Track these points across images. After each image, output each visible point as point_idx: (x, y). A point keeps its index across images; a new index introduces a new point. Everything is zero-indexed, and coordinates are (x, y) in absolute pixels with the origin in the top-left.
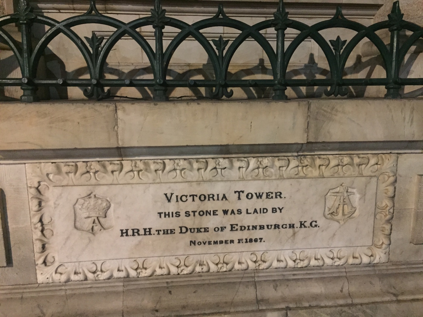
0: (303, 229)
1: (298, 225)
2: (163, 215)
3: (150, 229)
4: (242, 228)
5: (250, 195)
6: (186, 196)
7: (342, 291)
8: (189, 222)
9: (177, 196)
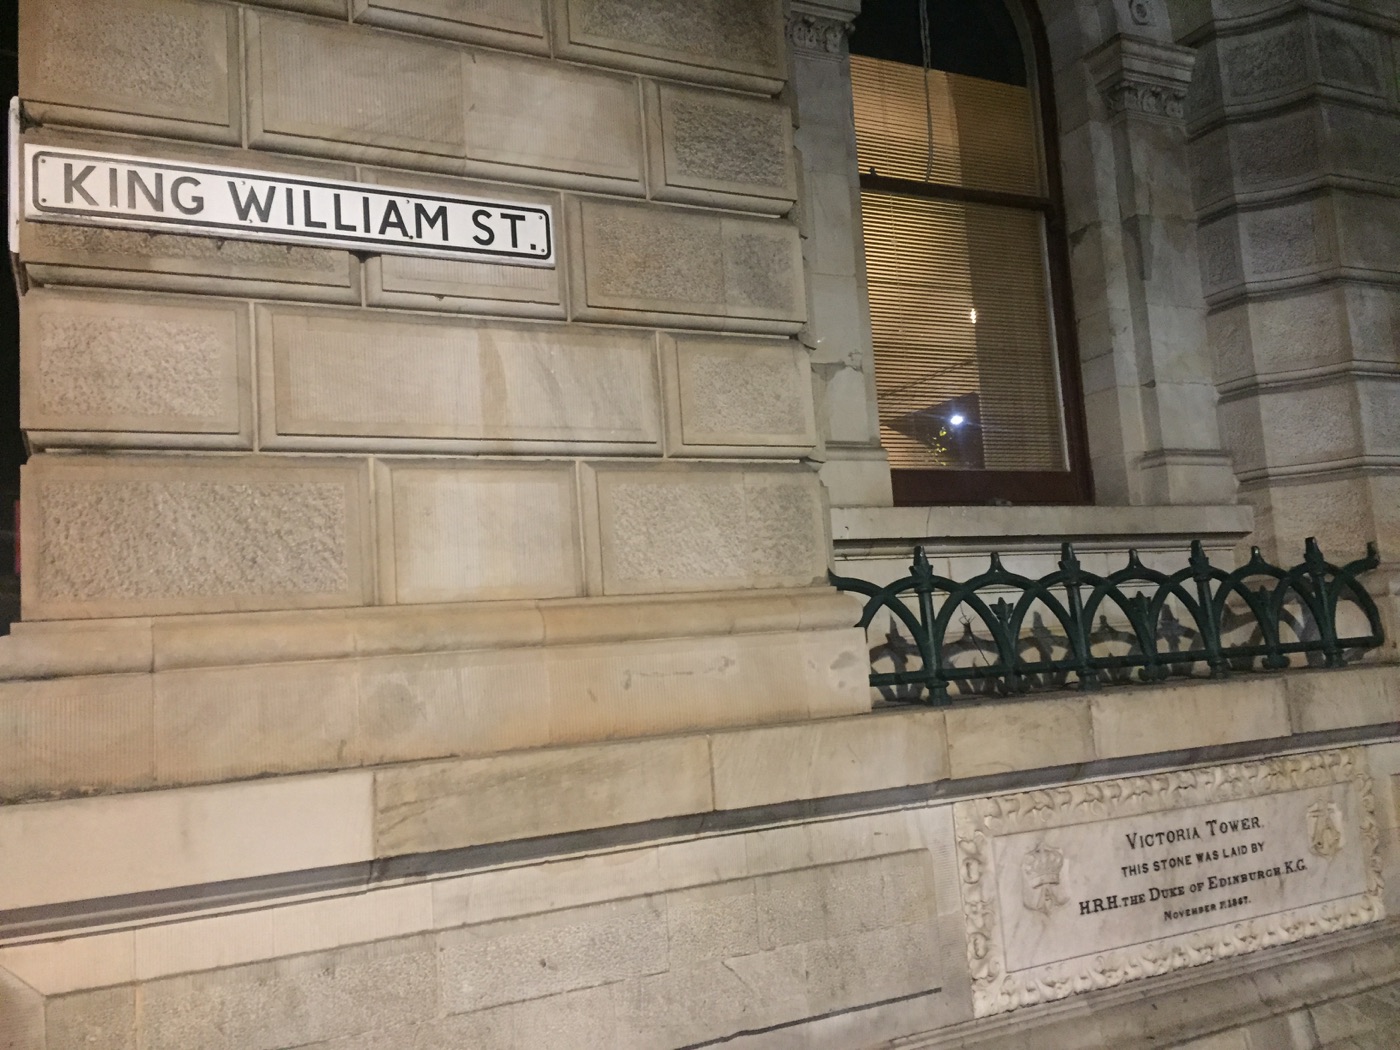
0: (1291, 874)
1: (1283, 869)
2: (1128, 871)
3: (1115, 897)
4: (1223, 882)
5: (1224, 826)
6: (1152, 836)
7: (1353, 971)
8: (1160, 879)
9: (1141, 837)
